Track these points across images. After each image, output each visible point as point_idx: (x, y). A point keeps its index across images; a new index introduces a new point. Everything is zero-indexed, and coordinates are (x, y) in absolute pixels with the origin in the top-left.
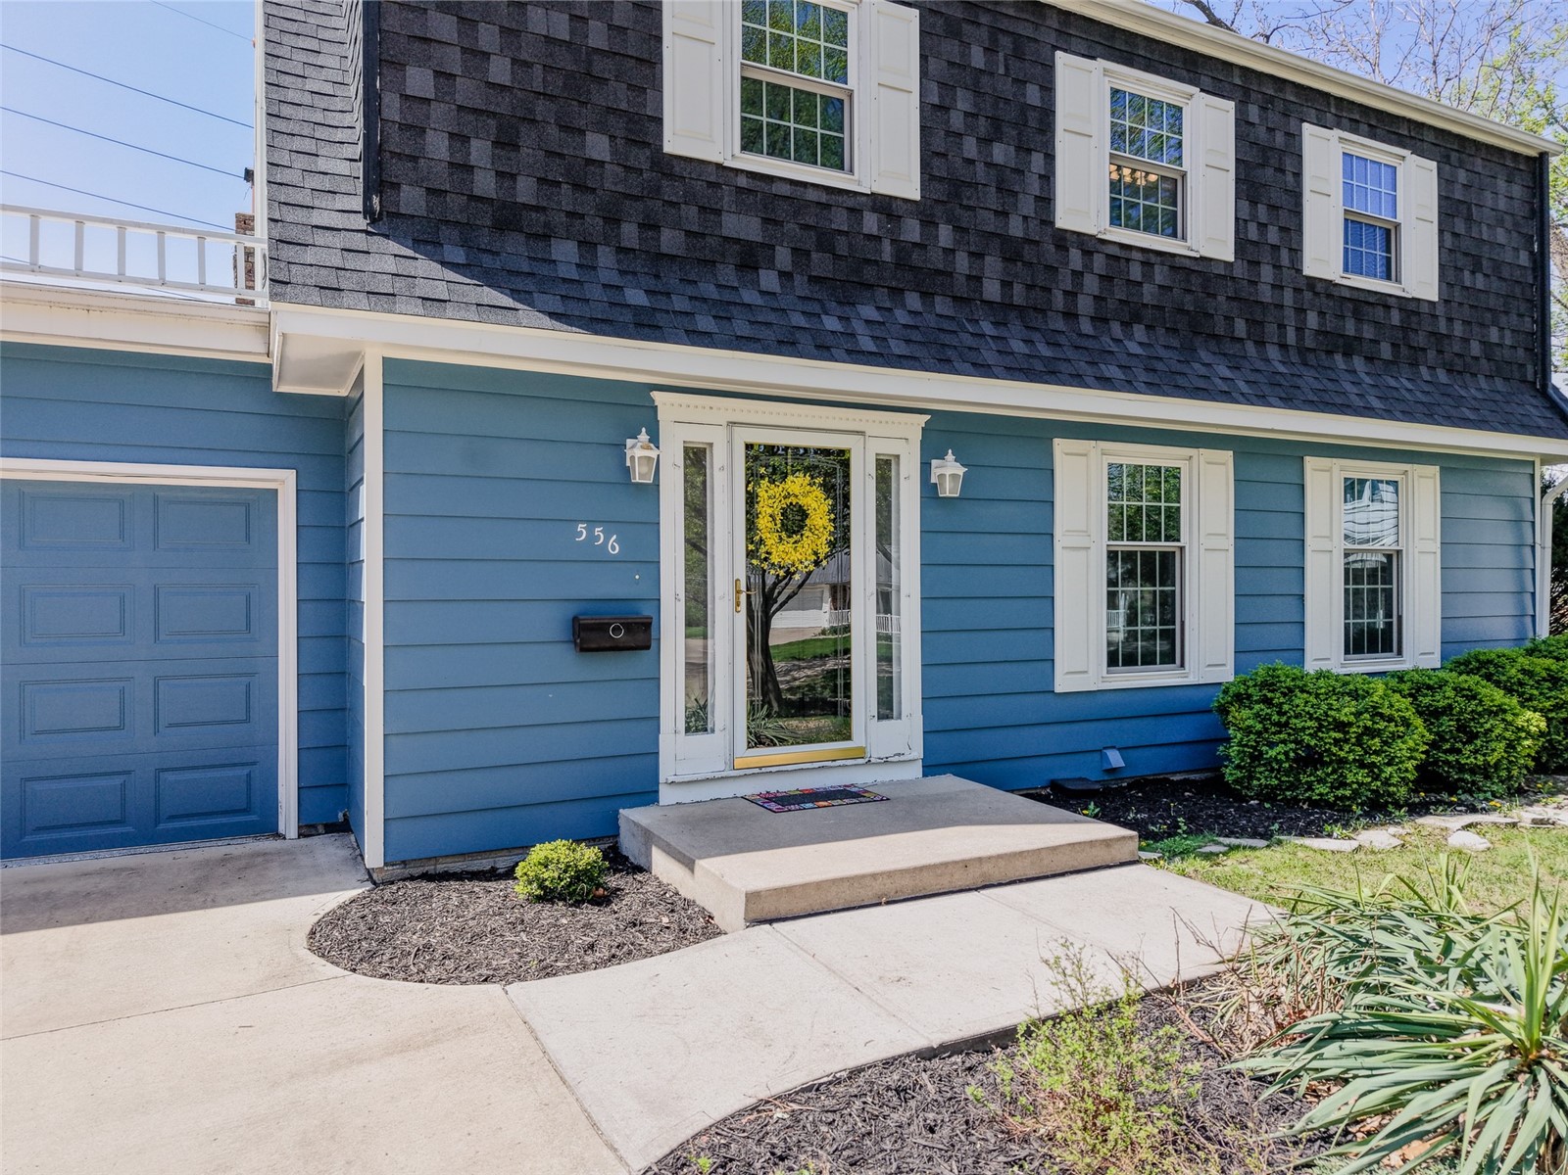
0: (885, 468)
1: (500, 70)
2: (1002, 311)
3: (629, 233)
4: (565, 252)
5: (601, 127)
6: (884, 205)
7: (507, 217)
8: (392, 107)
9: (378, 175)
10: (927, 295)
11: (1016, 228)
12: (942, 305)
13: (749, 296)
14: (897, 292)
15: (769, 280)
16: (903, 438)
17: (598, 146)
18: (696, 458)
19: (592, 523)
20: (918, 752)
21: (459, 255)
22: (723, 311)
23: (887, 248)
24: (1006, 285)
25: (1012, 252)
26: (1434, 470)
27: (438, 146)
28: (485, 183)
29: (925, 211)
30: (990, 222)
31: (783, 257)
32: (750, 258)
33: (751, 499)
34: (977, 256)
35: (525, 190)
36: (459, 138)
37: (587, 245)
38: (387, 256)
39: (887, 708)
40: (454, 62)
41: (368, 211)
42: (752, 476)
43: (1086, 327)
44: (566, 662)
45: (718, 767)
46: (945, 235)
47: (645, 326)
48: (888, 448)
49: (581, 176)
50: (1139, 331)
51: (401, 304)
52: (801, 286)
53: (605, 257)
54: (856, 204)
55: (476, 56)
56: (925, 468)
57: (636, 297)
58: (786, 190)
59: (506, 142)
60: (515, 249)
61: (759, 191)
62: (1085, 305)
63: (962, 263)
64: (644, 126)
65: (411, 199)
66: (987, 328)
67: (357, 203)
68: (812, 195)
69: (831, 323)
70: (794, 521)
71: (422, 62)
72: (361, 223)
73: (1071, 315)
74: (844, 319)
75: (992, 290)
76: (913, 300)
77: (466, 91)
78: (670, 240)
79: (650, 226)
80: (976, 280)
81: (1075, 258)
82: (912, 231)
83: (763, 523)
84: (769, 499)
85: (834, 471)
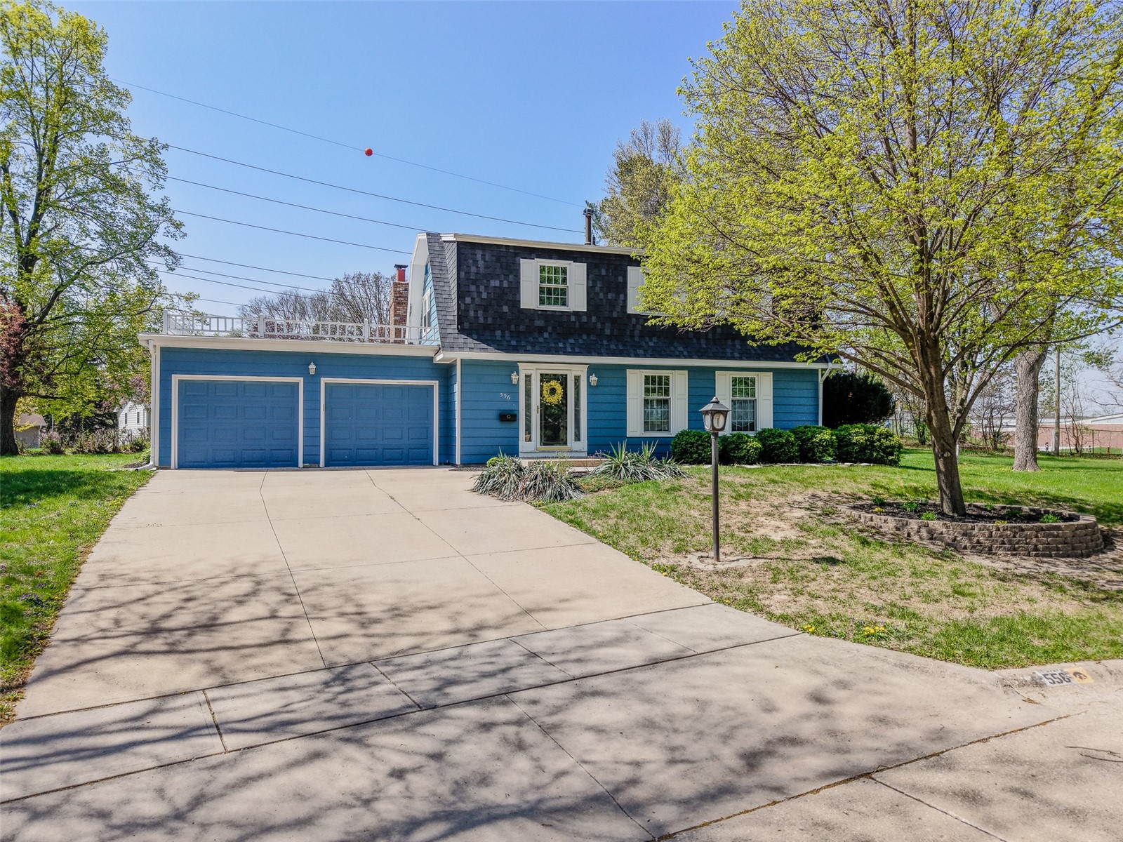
0: (577, 379)
1: (484, 295)
2: (609, 338)
3: (513, 327)
4: (498, 333)
5: (506, 304)
6: (576, 314)
7: (486, 327)
8: (463, 307)
9: (460, 322)
10: (588, 335)
11: (615, 315)
12: (593, 337)
13: (541, 340)
14: (580, 335)
15: (546, 335)
16: (582, 372)
17: (505, 309)
18: (528, 377)
19: (504, 393)
20: (586, 449)
21: (475, 337)
22: (533, 344)
23: (577, 324)
24: (612, 330)
25: (613, 321)
26: (771, 374)
27: (472, 313)
28: (481, 320)
29: (588, 314)
30: (607, 314)
31: (550, 329)
32: (541, 330)
33: (542, 387)
34: (603, 324)
35: (490, 320)
36: (476, 311)
37: (503, 332)
38: (462, 339)
39: (578, 438)
40: (475, 295)
41: (458, 329)
42: (542, 381)
43: (637, 339)
44: (497, 424)
45: (532, 449)
46: (594, 319)
47: (515, 350)
48: (578, 374)
49: (502, 315)
50: (655, 339)
51: (465, 349)
52: (554, 336)
53: (507, 334)
54: (568, 314)
55: (480, 293)
56: (588, 378)
57: (514, 343)
58: (550, 313)
59: (485, 311)
60: (487, 333)
61: (544, 314)
62: (636, 332)
63: (599, 326)
64: (517, 302)
65: (466, 325)
66: (605, 342)
67: (455, 327)
68: (557, 314)
69: (561, 345)
70: (553, 392)
71: (469, 296)
72: (457, 331)
73: (632, 336)
74: (564, 344)
75: (608, 332)
76: (585, 337)
77: (477, 301)
78: (522, 328)
79: (517, 325)
80: (603, 330)
81: (634, 321)
82: (585, 319)
83: (544, 392)
84: (546, 386)
85: (563, 380)
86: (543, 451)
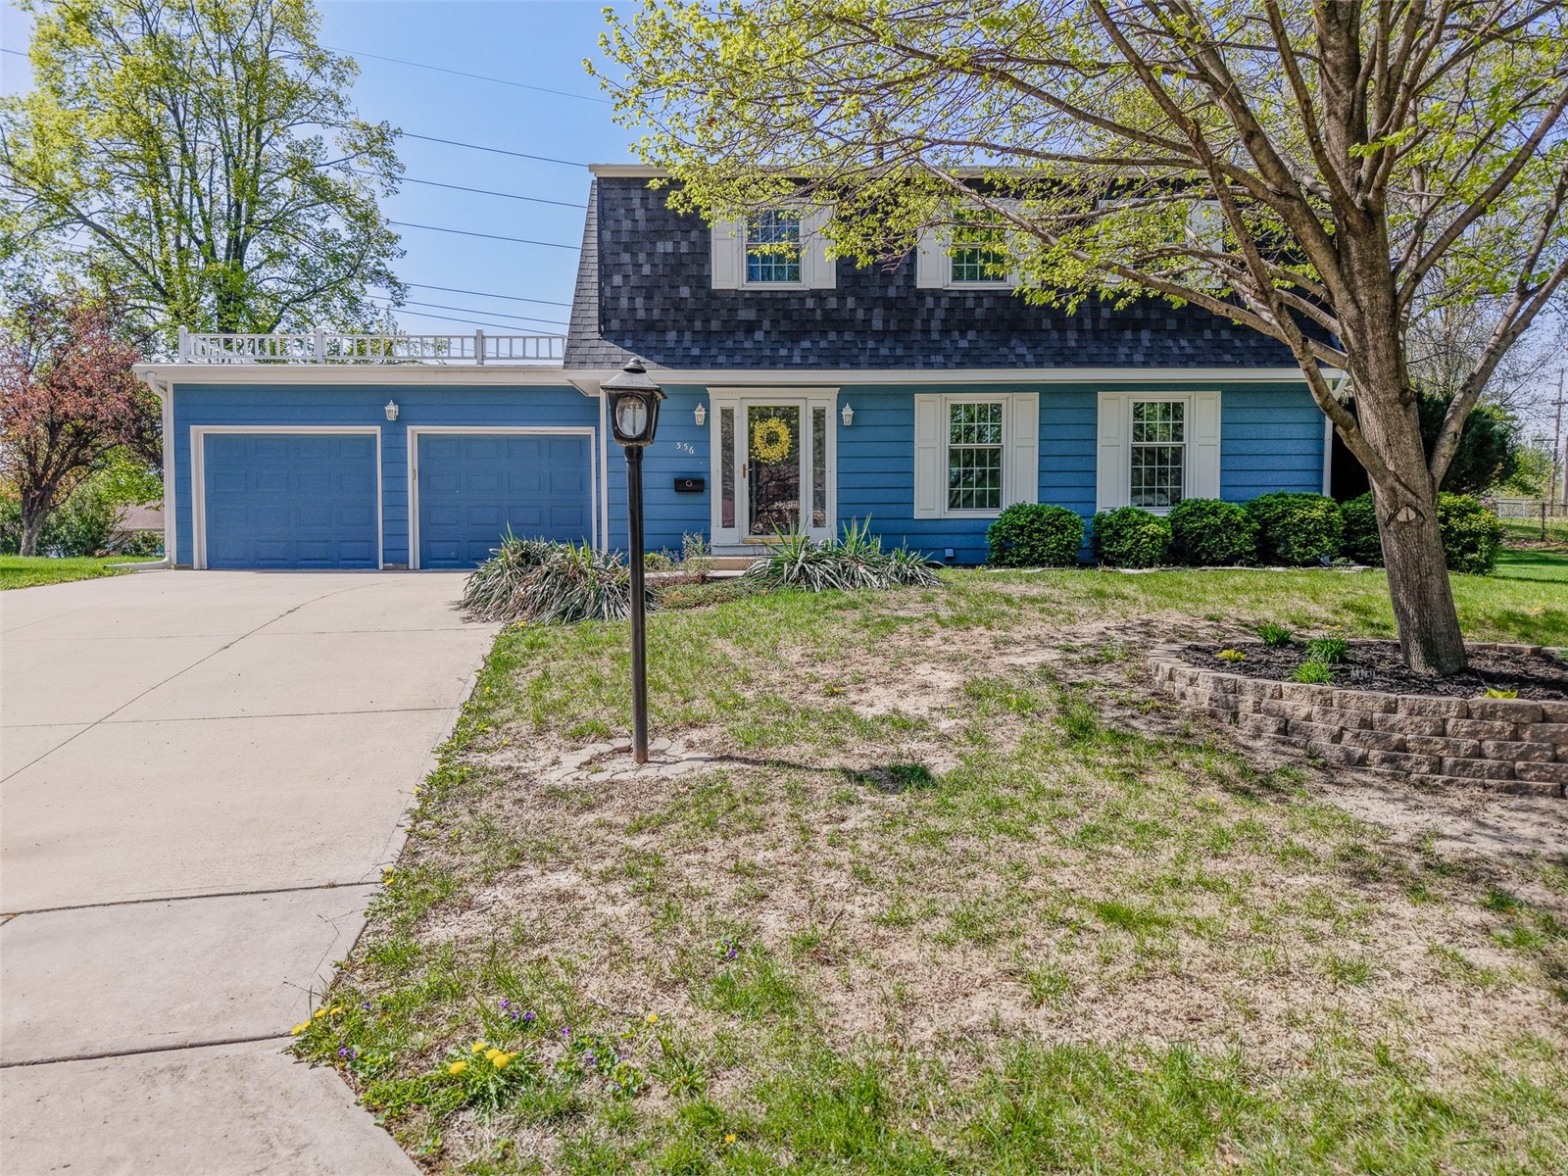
0: (819, 416)
1: (646, 270)
2: (881, 336)
3: (698, 325)
4: (672, 335)
5: (686, 284)
6: (818, 295)
7: (650, 326)
8: (608, 292)
9: (603, 319)
10: (840, 333)
11: (892, 292)
12: (848, 336)
13: (748, 345)
14: (824, 333)
15: (759, 336)
16: (828, 401)
17: (685, 292)
18: (727, 415)
19: (683, 442)
21: (629, 343)
22: (731, 353)
23: (819, 312)
24: (886, 321)
25: (889, 304)
26: (1218, 394)
27: (624, 303)
28: (641, 314)
29: (840, 293)
30: (876, 292)
31: (766, 325)
32: (750, 328)
33: (751, 431)
34: (869, 310)
35: (656, 314)
36: (631, 299)
37: (680, 332)
38: (608, 348)
39: (818, 522)
40: (629, 269)
41: (600, 332)
42: (751, 419)
43: (935, 336)
44: (672, 496)
45: (736, 541)
46: (850, 302)
47: (695, 363)
48: (819, 405)
49: (678, 305)
50: (971, 335)
51: (605, 366)
52: (774, 336)
53: (688, 336)
54: (801, 296)
55: (638, 266)
56: (839, 411)
57: (696, 352)
58: (768, 295)
59: (649, 297)
60: (652, 339)
61: (756, 299)
62: (935, 325)
63: (860, 314)
64: (702, 280)
65: (615, 324)
66: (871, 344)
67: (596, 328)
68: (779, 296)
69: (783, 352)
70: (772, 439)
71: (618, 273)
72: (598, 336)
73: (926, 331)
74: (791, 350)
75: (877, 324)
76: (832, 336)
77: (634, 280)
78: (715, 325)
79: (707, 321)
80: (868, 321)
81: (930, 302)
82: (832, 303)
83: (757, 440)
84: (761, 429)
85: (790, 415)
86: (753, 545)
